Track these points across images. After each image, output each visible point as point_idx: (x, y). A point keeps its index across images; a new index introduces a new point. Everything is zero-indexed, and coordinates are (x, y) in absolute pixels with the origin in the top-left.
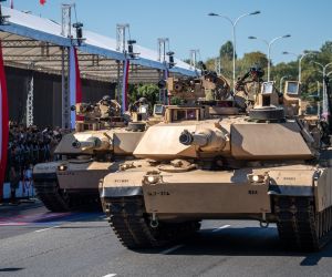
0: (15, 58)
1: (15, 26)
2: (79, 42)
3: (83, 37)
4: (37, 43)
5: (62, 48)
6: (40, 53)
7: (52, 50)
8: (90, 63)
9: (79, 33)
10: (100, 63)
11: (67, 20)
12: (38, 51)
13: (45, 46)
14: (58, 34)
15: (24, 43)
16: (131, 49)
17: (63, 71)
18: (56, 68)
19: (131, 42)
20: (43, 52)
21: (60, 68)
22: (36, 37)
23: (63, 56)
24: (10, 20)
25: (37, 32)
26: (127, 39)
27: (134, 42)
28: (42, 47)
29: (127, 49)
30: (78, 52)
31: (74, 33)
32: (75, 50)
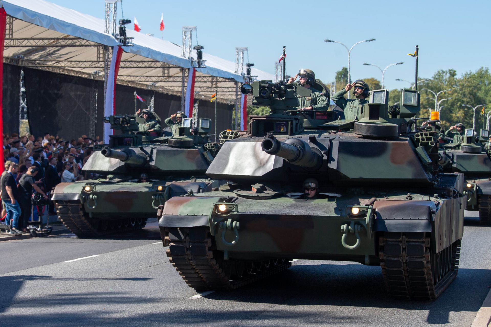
0: (137, 79)
1: (139, 47)
2: (199, 63)
3: (204, 59)
4: (159, 65)
5: (182, 69)
6: (161, 74)
7: (173, 71)
8: (209, 84)
9: (200, 55)
10: (219, 85)
11: (188, 43)
12: (159, 72)
13: (166, 67)
14: (179, 56)
15: (146, 64)
16: (249, 72)
17: (183, 92)
18: (176, 89)
19: (249, 65)
20: (164, 73)
21: (180, 89)
22: (158, 58)
23: (183, 77)
24: (134, 42)
25: (159, 53)
26: (246, 62)
27: (253, 65)
28: (163, 67)
29: (245, 72)
30: (197, 74)
31: (194, 55)
32: (195, 71)
